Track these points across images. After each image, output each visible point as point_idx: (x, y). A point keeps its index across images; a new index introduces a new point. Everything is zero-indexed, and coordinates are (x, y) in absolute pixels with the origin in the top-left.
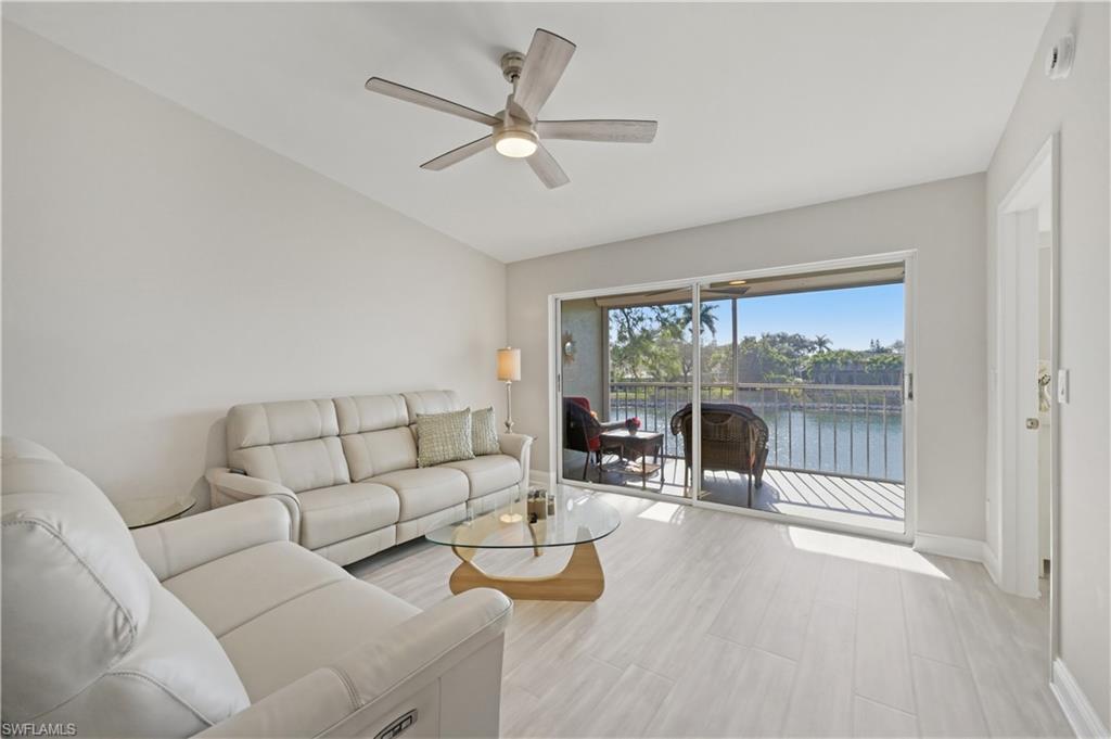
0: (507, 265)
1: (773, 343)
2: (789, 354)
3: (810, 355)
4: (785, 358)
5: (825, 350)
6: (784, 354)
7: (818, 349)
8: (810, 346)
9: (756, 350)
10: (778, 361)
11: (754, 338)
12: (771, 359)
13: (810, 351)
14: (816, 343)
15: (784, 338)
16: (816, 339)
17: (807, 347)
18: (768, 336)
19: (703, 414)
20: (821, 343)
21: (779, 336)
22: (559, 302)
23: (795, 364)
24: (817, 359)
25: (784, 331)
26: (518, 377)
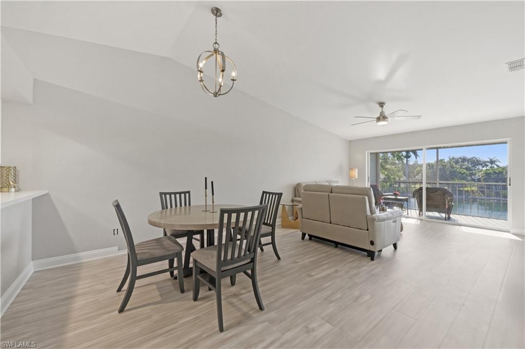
0: (350, 142)
1: (457, 162)
2: (467, 169)
3: (485, 169)
4: (465, 171)
5: (495, 166)
6: (464, 168)
7: (489, 166)
8: (484, 164)
9: (444, 166)
10: (460, 173)
11: (444, 160)
12: (455, 172)
13: (483, 167)
14: (488, 162)
15: (464, 160)
16: (489, 160)
17: (481, 164)
18: (453, 159)
19: (427, 191)
20: (492, 162)
21: (460, 158)
22: (369, 154)
23: (471, 174)
24: (488, 172)
25: (464, 155)
26: (357, 177)
